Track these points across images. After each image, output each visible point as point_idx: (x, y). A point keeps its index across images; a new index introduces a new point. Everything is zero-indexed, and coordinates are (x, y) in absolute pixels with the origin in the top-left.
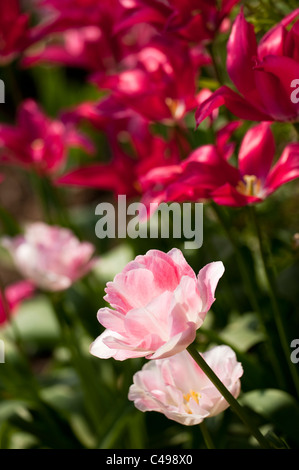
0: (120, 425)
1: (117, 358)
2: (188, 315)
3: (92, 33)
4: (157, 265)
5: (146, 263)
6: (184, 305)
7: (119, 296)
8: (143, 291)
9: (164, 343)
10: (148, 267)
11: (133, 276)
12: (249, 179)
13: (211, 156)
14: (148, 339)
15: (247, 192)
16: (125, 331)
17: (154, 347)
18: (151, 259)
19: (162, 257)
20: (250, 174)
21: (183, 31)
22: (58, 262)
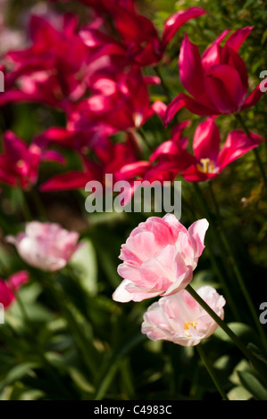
0: (114, 369)
1: (135, 300)
2: (185, 261)
3: (41, 76)
4: (156, 228)
5: (147, 228)
6: (182, 253)
7: (131, 254)
8: (148, 248)
9: (172, 283)
10: (149, 230)
11: (140, 237)
12: (205, 161)
13: (171, 149)
14: (160, 282)
15: (205, 170)
16: (140, 279)
17: (165, 288)
18: (150, 224)
19: (158, 221)
20: (205, 158)
21: (138, 59)
22: (55, 248)
